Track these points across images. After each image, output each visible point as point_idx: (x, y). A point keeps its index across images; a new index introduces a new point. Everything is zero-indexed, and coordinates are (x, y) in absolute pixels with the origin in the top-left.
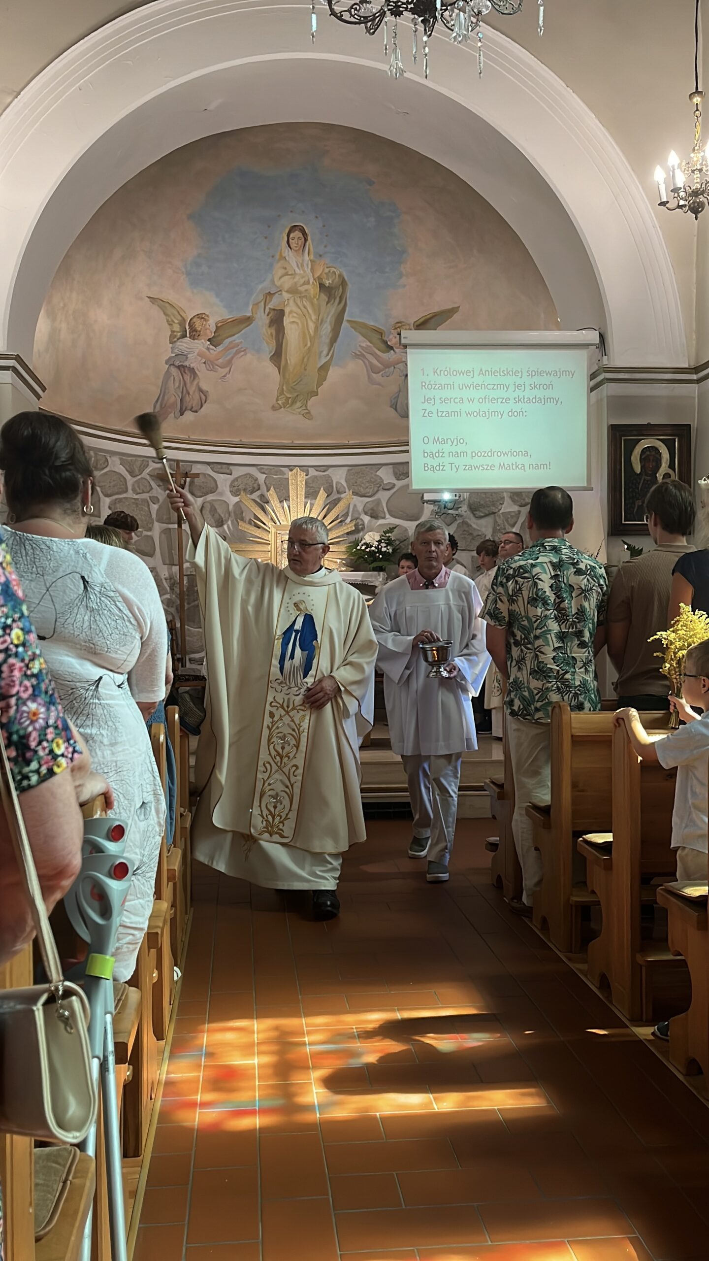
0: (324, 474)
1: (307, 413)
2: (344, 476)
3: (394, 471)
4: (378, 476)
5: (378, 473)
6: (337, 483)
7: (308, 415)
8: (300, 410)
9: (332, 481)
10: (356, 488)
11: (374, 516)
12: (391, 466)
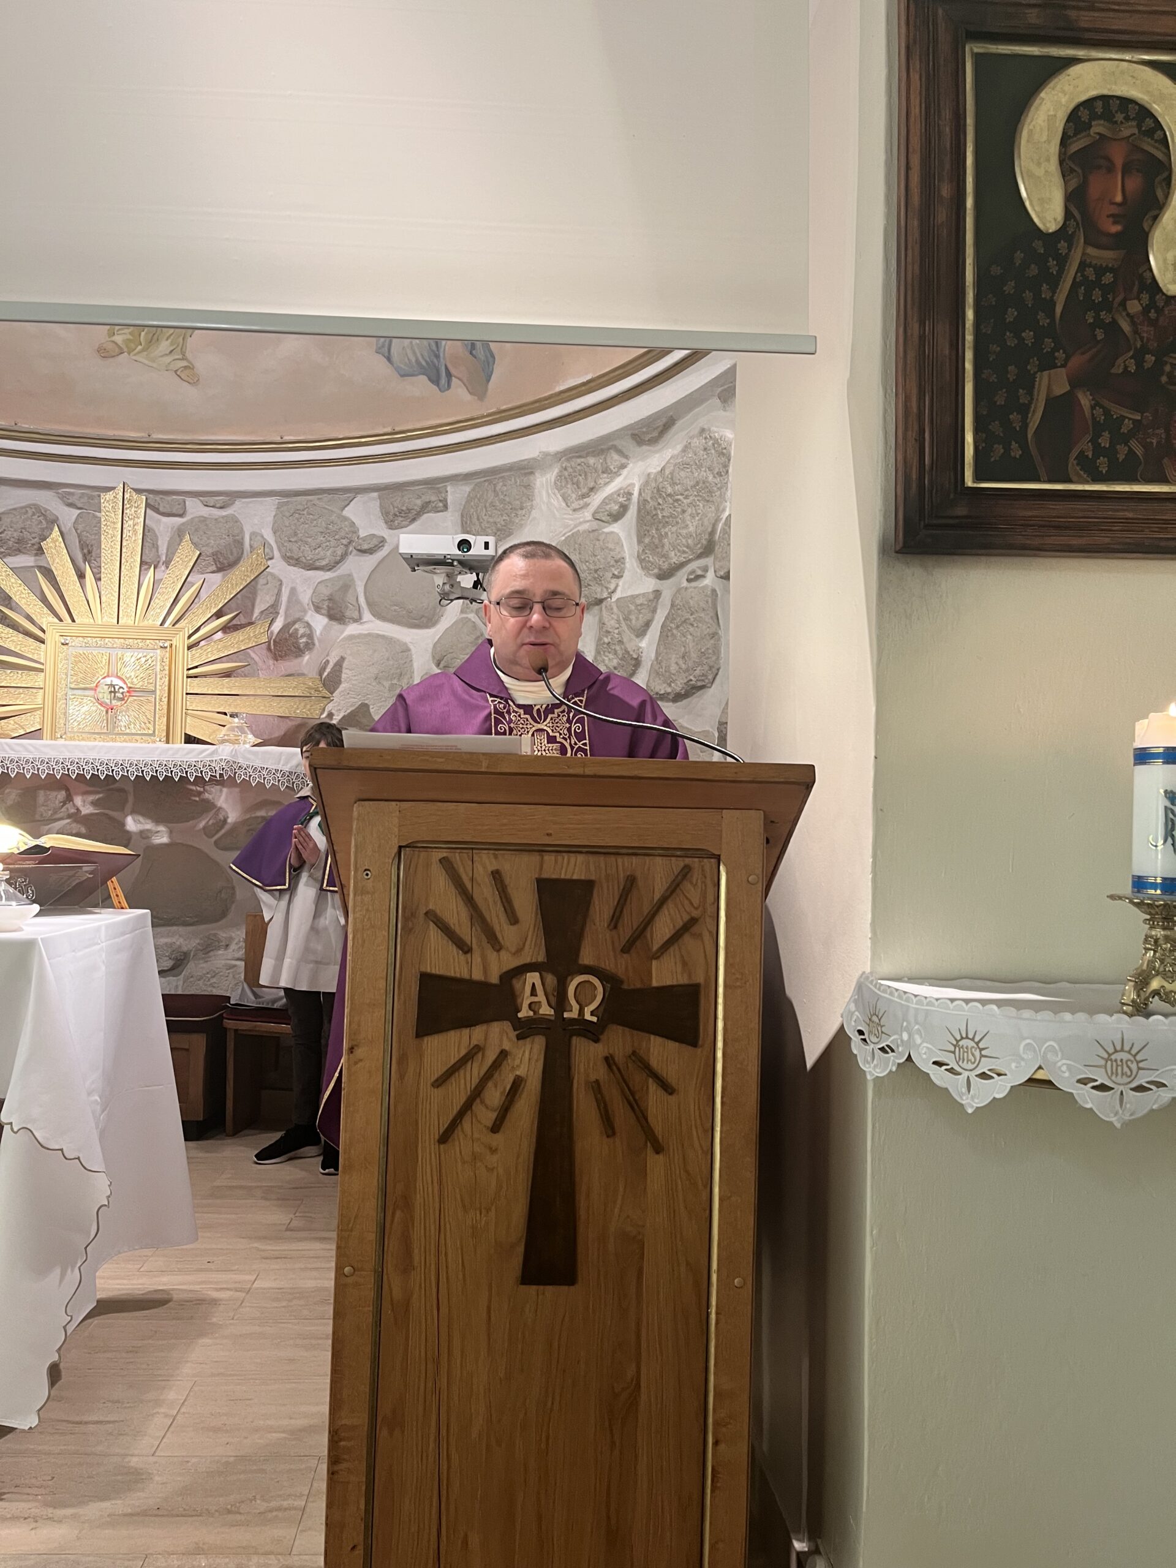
0: (223, 513)
1: (186, 367)
2: (270, 519)
3: (381, 506)
4: (346, 519)
5: (346, 513)
6: (253, 535)
7: (188, 373)
8: (168, 359)
9: (242, 531)
10: (295, 547)
11: (337, 614)
12: (375, 495)
